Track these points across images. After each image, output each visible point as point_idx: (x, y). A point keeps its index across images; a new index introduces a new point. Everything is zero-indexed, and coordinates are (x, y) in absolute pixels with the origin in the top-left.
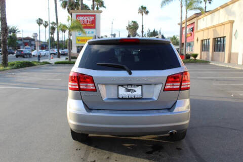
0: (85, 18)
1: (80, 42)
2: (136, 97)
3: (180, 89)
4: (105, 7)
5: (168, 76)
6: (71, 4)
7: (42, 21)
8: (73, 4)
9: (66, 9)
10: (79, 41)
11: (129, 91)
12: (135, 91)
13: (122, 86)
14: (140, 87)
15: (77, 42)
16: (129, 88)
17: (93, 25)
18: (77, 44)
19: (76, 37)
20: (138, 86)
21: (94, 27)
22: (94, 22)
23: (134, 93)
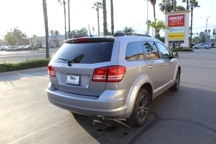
0: (175, 18)
1: (171, 38)
2: (75, 84)
3: (106, 81)
4: (199, 7)
5: (95, 69)
6: (168, 7)
7: (150, 22)
8: (169, 7)
9: (164, 12)
10: (170, 36)
11: (72, 78)
12: (76, 79)
13: (69, 74)
14: (78, 76)
15: (169, 37)
16: (72, 77)
17: (182, 23)
18: (168, 39)
19: (168, 33)
20: (77, 75)
21: (183, 25)
22: (183, 21)
23: (75, 81)
